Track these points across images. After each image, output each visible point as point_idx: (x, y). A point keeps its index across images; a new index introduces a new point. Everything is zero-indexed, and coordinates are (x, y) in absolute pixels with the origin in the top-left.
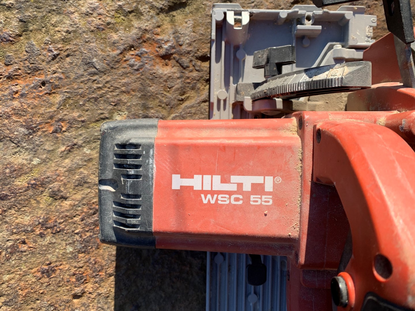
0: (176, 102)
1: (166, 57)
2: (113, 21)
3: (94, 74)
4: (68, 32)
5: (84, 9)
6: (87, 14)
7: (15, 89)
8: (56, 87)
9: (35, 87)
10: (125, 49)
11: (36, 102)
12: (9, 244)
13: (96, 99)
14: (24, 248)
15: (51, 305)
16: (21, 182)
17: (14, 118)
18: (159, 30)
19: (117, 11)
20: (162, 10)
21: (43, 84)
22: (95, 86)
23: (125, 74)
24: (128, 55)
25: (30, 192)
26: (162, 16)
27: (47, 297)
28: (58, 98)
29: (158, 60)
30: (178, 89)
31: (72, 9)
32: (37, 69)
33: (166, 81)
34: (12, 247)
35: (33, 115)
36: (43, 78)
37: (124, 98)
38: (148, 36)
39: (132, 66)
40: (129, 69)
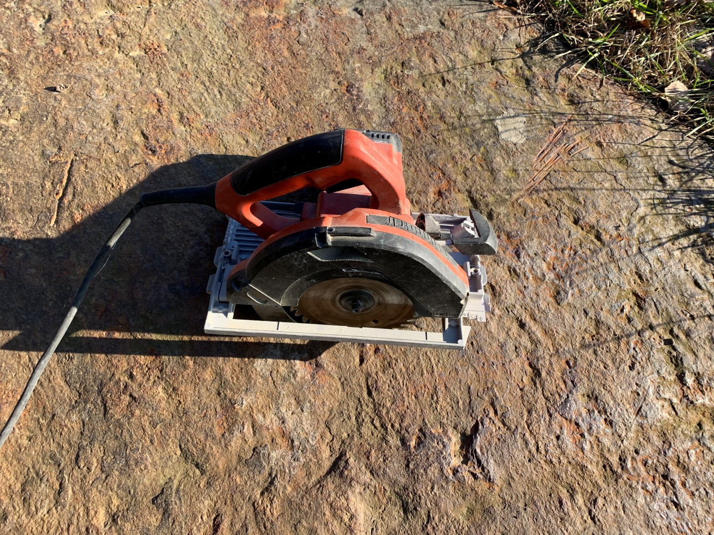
0: (411, 197)
1: (440, 193)
2: (459, 166)
3: (426, 155)
4: (449, 143)
5: (464, 151)
6: (461, 152)
7: (415, 119)
8: (417, 137)
9: (416, 127)
10: (442, 171)
11: (408, 127)
12: (327, 111)
13: (411, 155)
14: (324, 116)
15: (286, 126)
16: (362, 118)
17: (399, 117)
18: (457, 190)
19: (465, 167)
20: (470, 192)
21: (419, 131)
22: (419, 155)
23: (427, 170)
24: (439, 172)
25: (356, 122)
26: (466, 193)
27: (291, 125)
28: (411, 137)
29: (437, 189)
30: (419, 199)
31: (463, 146)
32: (427, 128)
33: (424, 192)
34: (326, 112)
35: (401, 125)
36: (422, 131)
37: (413, 169)
38: (452, 183)
39: (432, 174)
40: (430, 172)
